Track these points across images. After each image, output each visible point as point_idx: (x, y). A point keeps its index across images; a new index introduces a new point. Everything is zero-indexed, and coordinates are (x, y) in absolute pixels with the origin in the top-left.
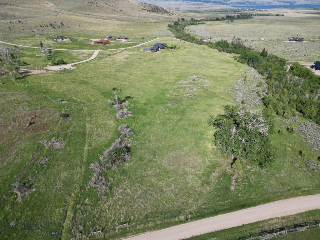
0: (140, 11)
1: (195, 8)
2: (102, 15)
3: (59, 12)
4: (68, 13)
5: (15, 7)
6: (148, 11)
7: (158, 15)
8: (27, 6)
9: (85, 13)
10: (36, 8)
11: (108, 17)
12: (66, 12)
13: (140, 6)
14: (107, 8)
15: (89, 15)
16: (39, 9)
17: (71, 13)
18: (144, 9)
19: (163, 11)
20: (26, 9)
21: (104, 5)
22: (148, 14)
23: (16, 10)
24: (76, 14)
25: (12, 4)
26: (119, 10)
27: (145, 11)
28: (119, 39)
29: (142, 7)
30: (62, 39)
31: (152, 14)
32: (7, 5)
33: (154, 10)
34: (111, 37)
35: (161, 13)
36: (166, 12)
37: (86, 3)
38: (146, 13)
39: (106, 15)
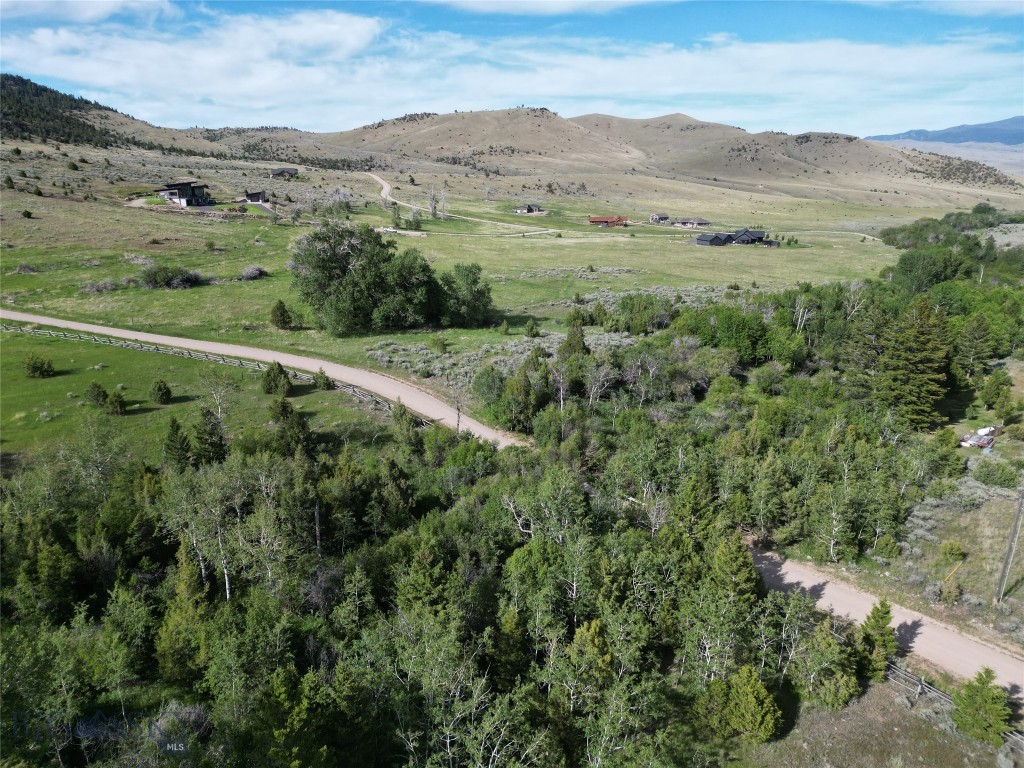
0: (898, 175)
2: (754, 182)
3: (640, 172)
4: (660, 173)
5: (546, 159)
6: (930, 175)
7: (962, 189)
8: (574, 156)
9: (708, 175)
10: (593, 161)
11: (767, 187)
13: (906, 161)
14: (785, 163)
15: (715, 180)
18: (916, 171)
19: (991, 180)
21: (778, 156)
22: (925, 184)
25: (543, 152)
26: (819, 170)
27: (918, 175)
28: (684, 223)
29: (910, 165)
30: (530, 210)
31: (936, 186)
32: (532, 154)
33: (955, 175)
34: (666, 218)
35: (981, 183)
36: (1000, 180)
37: (725, 152)
38: (914, 182)
39: (764, 182)
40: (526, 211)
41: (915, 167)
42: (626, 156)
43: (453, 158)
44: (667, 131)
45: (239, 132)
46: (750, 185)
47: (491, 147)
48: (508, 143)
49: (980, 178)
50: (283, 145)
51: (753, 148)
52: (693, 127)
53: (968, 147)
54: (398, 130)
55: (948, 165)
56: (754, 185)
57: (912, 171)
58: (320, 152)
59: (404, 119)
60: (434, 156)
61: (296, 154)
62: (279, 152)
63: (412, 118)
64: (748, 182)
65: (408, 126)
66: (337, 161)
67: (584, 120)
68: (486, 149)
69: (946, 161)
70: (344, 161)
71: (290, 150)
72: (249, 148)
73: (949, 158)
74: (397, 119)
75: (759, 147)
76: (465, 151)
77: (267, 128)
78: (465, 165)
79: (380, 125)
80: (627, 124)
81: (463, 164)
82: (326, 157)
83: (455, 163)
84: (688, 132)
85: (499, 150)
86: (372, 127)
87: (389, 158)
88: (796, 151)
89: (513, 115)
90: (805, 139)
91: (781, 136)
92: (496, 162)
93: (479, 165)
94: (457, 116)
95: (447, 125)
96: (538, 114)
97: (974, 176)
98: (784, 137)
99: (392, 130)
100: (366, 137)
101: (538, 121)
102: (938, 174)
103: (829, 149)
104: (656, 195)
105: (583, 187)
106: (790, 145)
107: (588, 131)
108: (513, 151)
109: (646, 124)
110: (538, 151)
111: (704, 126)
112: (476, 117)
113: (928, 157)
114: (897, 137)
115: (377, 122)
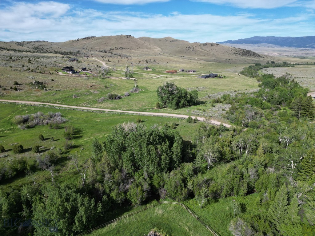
0: (231, 55)
1: (303, 54)
2: (194, 57)
3: (162, 55)
4: (168, 55)
5: (133, 51)
6: (239, 54)
7: (248, 58)
8: (141, 50)
9: (181, 55)
10: (147, 51)
11: (199, 59)
12: (167, 55)
13: (233, 51)
14: (202, 52)
15: (184, 57)
16: (148, 52)
17: (170, 55)
18: (236, 53)
19: (255, 55)
20: (140, 52)
21: (199, 50)
22: (238, 57)
23: (133, 52)
24: (173, 56)
25: (132, 48)
26: (211, 53)
27: (236, 54)
28: (189, 71)
29: (234, 52)
30: (147, 69)
31: (242, 57)
32: (129, 49)
33: (246, 54)
34: (184, 70)
35: (252, 56)
36: (257, 55)
37: (185, 48)
38: (236, 56)
39: (198, 57)
40: (146, 69)
41: (235, 52)
42: (156, 50)
43: (105, 51)
44: (166, 42)
45: (29, 42)
46: (193, 58)
47: (116, 47)
48: (120, 46)
49: (252, 55)
50: (48, 47)
51: (192, 47)
52: (173, 41)
53: (243, 45)
54: (84, 42)
55: (243, 51)
56: (195, 58)
57: (235, 53)
58: (61, 49)
59: (86, 38)
60: (98, 50)
61: (53, 50)
62: (47, 49)
63: (88, 38)
64: (193, 57)
65: (88, 41)
66: (68, 52)
67: (141, 39)
68: (114, 48)
69: (243, 50)
70: (70, 52)
71: (51, 49)
72: (36, 48)
73: (243, 49)
74: (83, 38)
75: (194, 47)
76: (108, 49)
77: (38, 41)
78: (109, 53)
79: (78, 40)
80: (154, 40)
81: (108, 52)
82: (63, 51)
83: (105, 52)
84: (173, 42)
85: (118, 48)
86: (76, 41)
87: (84, 51)
88: (204, 48)
89: (120, 37)
90: (206, 44)
91: (199, 44)
92: (118, 52)
93: (113, 53)
94: (102, 38)
95: (100, 40)
96: (128, 37)
97: (250, 55)
98: (200, 44)
99: (82, 42)
100: (74, 44)
101: (128, 39)
102: (241, 54)
103: (212, 47)
104: (174, 63)
105: (155, 61)
106: (202, 46)
107: (144, 42)
108: (123, 49)
109: (160, 40)
110: (130, 48)
111: (177, 41)
112: (109, 38)
113: (238, 49)
114: (224, 42)
115: (77, 39)
